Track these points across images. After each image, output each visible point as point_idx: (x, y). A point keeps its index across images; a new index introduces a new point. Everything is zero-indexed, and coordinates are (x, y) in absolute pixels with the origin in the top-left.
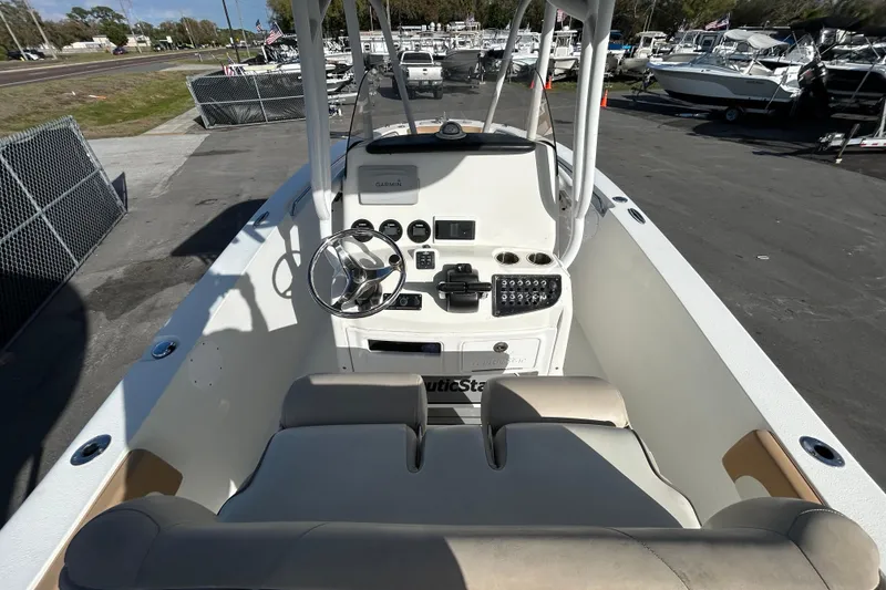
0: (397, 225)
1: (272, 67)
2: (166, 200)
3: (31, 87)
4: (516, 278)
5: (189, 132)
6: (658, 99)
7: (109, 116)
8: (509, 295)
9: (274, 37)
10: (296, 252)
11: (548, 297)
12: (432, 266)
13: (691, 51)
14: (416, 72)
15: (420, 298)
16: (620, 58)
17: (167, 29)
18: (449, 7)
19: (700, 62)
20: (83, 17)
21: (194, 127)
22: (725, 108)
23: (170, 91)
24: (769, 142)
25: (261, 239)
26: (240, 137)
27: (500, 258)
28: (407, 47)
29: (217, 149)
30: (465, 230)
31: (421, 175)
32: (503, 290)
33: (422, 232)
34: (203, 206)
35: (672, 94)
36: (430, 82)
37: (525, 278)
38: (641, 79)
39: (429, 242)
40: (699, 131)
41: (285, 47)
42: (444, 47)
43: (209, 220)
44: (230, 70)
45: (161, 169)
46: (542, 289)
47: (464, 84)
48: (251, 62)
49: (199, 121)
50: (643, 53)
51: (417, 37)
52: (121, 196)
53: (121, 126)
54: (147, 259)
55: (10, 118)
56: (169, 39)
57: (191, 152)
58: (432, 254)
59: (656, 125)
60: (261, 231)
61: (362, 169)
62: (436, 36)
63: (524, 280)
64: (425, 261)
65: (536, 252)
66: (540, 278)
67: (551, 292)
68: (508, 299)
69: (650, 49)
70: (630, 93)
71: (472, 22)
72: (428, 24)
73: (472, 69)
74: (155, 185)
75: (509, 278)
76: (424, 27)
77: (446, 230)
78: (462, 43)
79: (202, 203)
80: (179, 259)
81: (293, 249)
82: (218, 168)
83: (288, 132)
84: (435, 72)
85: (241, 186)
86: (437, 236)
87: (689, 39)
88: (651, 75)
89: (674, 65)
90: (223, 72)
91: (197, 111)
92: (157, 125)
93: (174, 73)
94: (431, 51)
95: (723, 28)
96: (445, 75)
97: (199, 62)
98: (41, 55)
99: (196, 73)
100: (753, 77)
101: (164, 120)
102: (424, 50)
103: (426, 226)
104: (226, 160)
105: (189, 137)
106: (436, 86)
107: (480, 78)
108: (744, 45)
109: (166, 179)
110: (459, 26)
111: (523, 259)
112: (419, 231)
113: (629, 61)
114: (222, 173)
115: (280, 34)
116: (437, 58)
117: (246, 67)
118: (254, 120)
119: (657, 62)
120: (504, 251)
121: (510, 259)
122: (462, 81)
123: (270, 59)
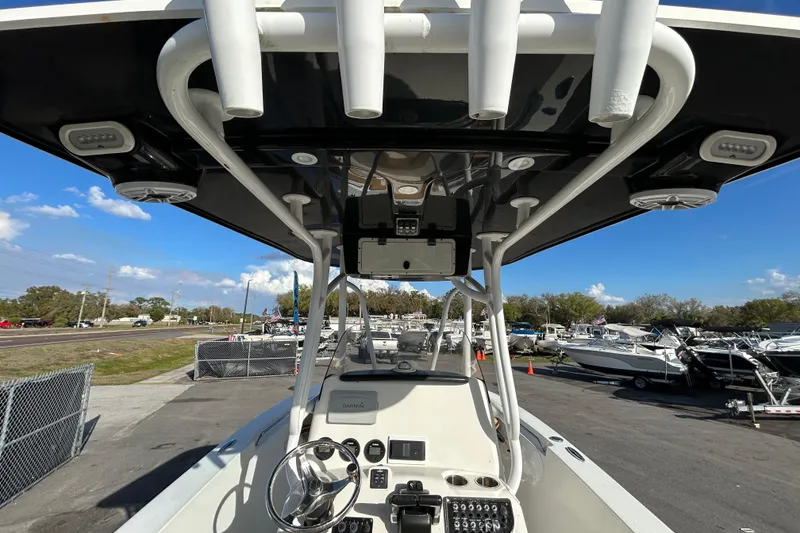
0: (356, 444)
1: (266, 338)
2: (123, 444)
3: (68, 345)
4: (466, 501)
5: (178, 383)
6: (575, 370)
7: (116, 368)
8: (461, 521)
9: (274, 318)
10: (248, 485)
11: (501, 525)
12: (384, 486)
13: (587, 337)
14: (377, 344)
15: (370, 522)
16: (534, 340)
17: (196, 312)
18: (404, 305)
19: (596, 344)
20: (140, 303)
21: (183, 379)
22: (632, 378)
23: (177, 352)
24: (685, 407)
25: (221, 465)
26: (221, 387)
27: (449, 480)
28: (373, 328)
29: (196, 397)
30: (416, 450)
31: (380, 399)
32: (455, 515)
33: (377, 451)
34: (159, 451)
35: (583, 365)
36: (388, 351)
37: (476, 501)
38: (555, 355)
39: (384, 461)
40: (618, 395)
41: (280, 325)
42: (400, 329)
43: (157, 465)
44: (234, 338)
45: (136, 412)
46: (494, 516)
47: (415, 354)
48: (251, 334)
49: (191, 375)
50: (550, 338)
51: (379, 322)
52: (84, 437)
53: (123, 375)
54: (68, 510)
55: (32, 367)
56: (195, 318)
57: (171, 399)
58: (386, 472)
59: (580, 390)
60: (224, 458)
61: (334, 394)
62: (394, 322)
63: (475, 504)
64: (379, 480)
65: (483, 476)
66: (490, 502)
67: (503, 520)
68: (461, 527)
69: (555, 335)
70: (550, 364)
71: (420, 314)
72: (388, 314)
73: (421, 344)
74: (121, 428)
75: (460, 501)
76: (386, 316)
77: (399, 449)
78: (415, 327)
79: (159, 447)
80: (103, 510)
81: (246, 481)
82: (188, 414)
83: (263, 385)
84: (393, 344)
85: (204, 432)
86: (391, 456)
87: (582, 329)
88: (561, 353)
89: (576, 346)
90: (227, 339)
91: (193, 367)
92: (152, 376)
93: (187, 339)
94: (390, 331)
95: (604, 324)
96: (399, 346)
97: (210, 333)
98: (91, 325)
99: (204, 339)
100: (641, 355)
101: (162, 372)
102: (384, 330)
103: (381, 445)
104: (198, 407)
105: (177, 386)
106: (393, 355)
107: (427, 351)
108: (624, 335)
109: (136, 422)
110: (410, 316)
111: (472, 482)
112: (375, 450)
113: (541, 342)
114: (192, 419)
115: (280, 317)
116: (394, 336)
117: (246, 336)
118: (237, 374)
119: (563, 343)
120: (452, 473)
121: (459, 481)
122: (414, 352)
123: (266, 332)
